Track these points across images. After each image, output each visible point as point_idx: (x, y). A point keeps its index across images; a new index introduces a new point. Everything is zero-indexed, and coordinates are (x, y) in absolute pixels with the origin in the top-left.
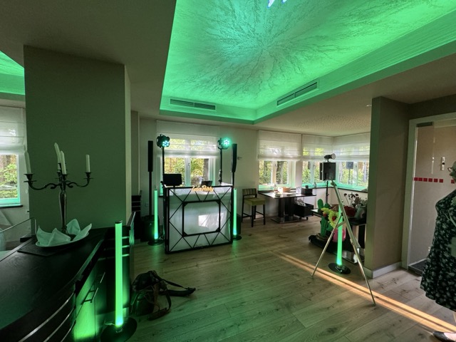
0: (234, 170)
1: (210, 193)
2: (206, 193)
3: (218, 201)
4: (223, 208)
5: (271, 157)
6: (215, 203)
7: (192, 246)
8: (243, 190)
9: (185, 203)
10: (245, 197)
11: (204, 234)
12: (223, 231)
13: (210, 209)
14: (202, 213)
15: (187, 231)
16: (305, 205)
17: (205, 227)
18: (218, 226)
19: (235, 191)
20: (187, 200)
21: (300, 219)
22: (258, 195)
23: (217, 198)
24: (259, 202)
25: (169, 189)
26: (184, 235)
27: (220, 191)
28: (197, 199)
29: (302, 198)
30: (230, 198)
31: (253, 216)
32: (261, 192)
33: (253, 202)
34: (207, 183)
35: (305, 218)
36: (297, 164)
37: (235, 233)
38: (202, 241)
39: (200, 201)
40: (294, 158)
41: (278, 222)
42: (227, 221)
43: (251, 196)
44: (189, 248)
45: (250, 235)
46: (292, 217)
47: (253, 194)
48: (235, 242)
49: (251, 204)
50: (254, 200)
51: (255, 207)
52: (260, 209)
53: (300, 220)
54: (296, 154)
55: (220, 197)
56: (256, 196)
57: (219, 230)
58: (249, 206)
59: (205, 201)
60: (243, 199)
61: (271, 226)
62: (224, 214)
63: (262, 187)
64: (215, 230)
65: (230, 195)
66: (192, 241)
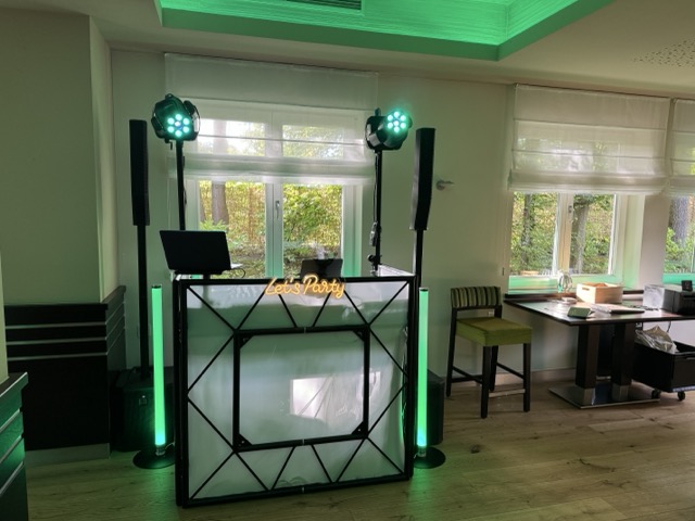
0: (421, 223)
1: (332, 302)
2: (319, 303)
3: (362, 331)
4: (377, 355)
5: (554, 181)
6: (351, 336)
7: (269, 483)
8: (455, 292)
9: (242, 335)
10: (460, 315)
11: (312, 442)
12: (377, 435)
13: (332, 358)
14: (304, 372)
15: (249, 431)
16: (674, 350)
17: (315, 421)
18: (359, 419)
19: (424, 297)
20: (250, 325)
21: (655, 395)
22: (506, 309)
23: (358, 321)
24: (510, 336)
25: (187, 284)
26: (240, 445)
27: (367, 295)
28: (286, 323)
29: (664, 326)
30: (403, 320)
31: (487, 380)
32: (516, 300)
33: (486, 333)
34: (325, 268)
35: (674, 395)
36: (651, 204)
37: (422, 441)
38: (303, 468)
39: (295, 330)
40: (641, 183)
41: (577, 404)
42: (393, 400)
43: (481, 313)
44: (257, 488)
45: (475, 450)
46: (623, 388)
47: (487, 307)
48: (420, 473)
49: (481, 341)
50: (493, 327)
51: (495, 349)
52: (511, 356)
53: (655, 401)
54: (647, 167)
55: (368, 315)
56: (498, 314)
57: (362, 432)
58: (474, 344)
59: (314, 329)
60: (454, 322)
61: (550, 418)
62: (382, 377)
63: (518, 283)
64: (349, 430)
65: (403, 310)
66: (267, 466)
